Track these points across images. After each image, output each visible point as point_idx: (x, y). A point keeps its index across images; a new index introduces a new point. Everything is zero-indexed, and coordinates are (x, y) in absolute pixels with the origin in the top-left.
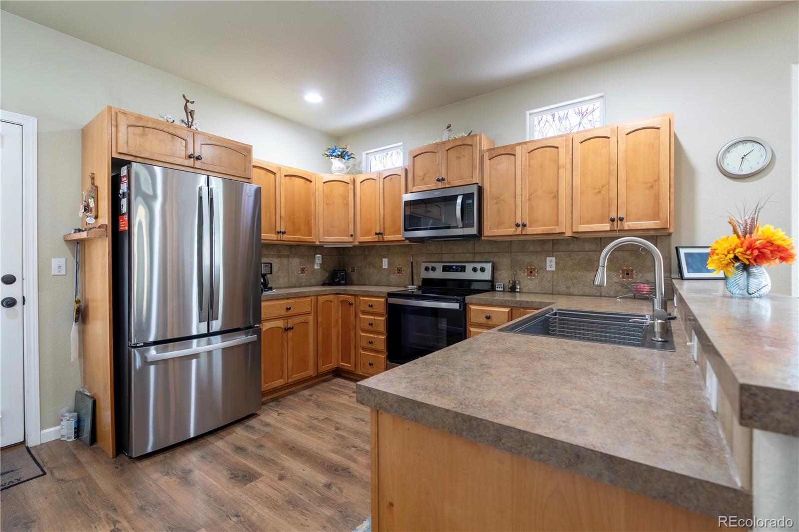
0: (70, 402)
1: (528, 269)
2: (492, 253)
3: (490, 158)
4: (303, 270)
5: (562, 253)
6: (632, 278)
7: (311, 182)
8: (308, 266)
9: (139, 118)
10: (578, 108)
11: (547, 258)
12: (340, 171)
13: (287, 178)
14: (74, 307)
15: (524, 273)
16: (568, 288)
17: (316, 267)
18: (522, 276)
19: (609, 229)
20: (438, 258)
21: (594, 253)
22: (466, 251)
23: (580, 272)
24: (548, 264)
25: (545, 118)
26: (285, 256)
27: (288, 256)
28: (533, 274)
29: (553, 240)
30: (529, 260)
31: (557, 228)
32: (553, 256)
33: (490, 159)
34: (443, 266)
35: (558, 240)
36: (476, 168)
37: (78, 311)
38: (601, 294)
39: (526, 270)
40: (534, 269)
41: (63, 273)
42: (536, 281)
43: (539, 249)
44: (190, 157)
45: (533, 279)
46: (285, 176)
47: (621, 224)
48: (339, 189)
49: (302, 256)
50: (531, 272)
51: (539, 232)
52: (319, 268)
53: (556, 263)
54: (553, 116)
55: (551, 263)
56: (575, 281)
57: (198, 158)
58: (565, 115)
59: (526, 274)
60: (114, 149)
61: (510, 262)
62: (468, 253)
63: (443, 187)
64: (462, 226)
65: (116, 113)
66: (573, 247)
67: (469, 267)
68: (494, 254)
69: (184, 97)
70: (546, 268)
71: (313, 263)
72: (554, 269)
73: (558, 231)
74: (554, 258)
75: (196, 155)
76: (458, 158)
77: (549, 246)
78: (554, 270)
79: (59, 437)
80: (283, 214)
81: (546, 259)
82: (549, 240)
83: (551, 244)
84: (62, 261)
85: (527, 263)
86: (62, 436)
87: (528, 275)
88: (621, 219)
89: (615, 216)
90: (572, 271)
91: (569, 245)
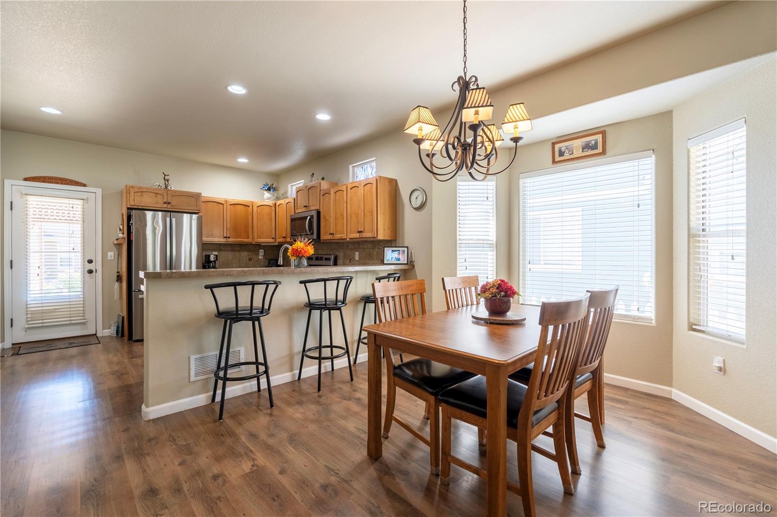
0: (116, 320)
4: (250, 259)
5: (361, 249)
7: (249, 206)
8: (254, 257)
9: (140, 188)
10: (371, 164)
11: (356, 252)
12: (268, 199)
13: (231, 206)
14: (116, 275)
15: (348, 261)
17: (260, 257)
18: (347, 263)
21: (371, 249)
23: (367, 261)
26: (237, 251)
27: (239, 251)
28: (351, 262)
30: (349, 254)
33: (323, 196)
36: (318, 200)
37: (118, 276)
39: (348, 259)
40: (351, 259)
41: (113, 259)
43: (353, 247)
44: (165, 203)
46: (230, 205)
47: (361, 234)
48: (266, 210)
49: (249, 251)
51: (338, 238)
52: (262, 258)
53: (359, 255)
54: (362, 168)
55: (357, 255)
57: (169, 203)
58: (367, 168)
60: (128, 204)
61: (343, 255)
63: (307, 210)
64: (310, 234)
65: (129, 188)
69: (163, 173)
70: (355, 258)
71: (258, 255)
74: (358, 252)
75: (168, 202)
76: (312, 194)
78: (358, 259)
79: (110, 334)
80: (228, 227)
83: (357, 244)
84: (112, 253)
86: (112, 334)
87: (349, 263)
88: (362, 232)
89: (360, 230)
90: (364, 260)
91: (363, 245)
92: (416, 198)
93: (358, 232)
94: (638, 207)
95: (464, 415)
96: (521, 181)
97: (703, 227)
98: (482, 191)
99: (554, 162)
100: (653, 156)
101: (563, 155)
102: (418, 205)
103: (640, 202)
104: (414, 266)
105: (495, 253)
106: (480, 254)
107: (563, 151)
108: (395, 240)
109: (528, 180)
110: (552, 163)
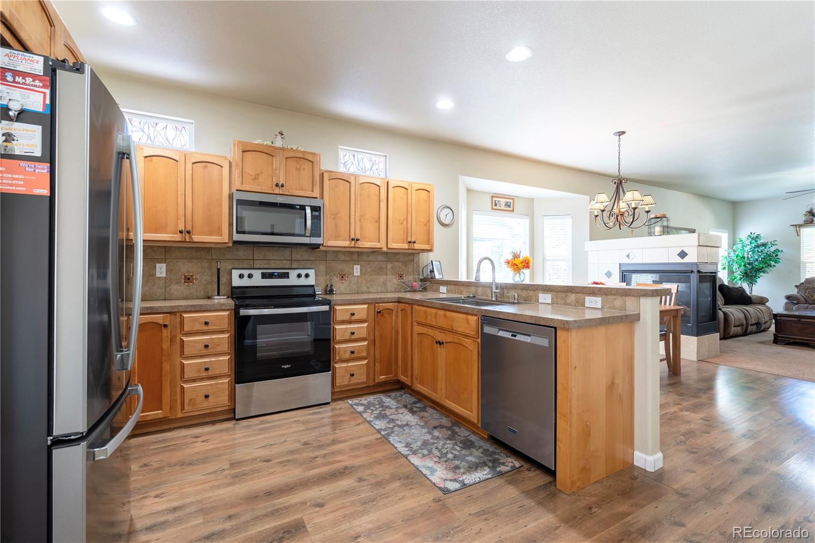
1: (340, 274)
2: (310, 260)
3: (330, 178)
5: (364, 262)
6: (403, 279)
10: (370, 157)
15: (337, 278)
16: (368, 288)
18: (336, 281)
19: (407, 248)
20: (248, 264)
22: (282, 258)
23: (375, 276)
24: (355, 270)
25: (348, 154)
28: (344, 278)
29: (358, 252)
30: (341, 268)
31: (379, 244)
32: (358, 265)
33: (329, 180)
34: (262, 273)
35: (361, 252)
36: (316, 184)
38: (387, 290)
39: (338, 275)
40: (345, 275)
42: (346, 284)
43: (348, 259)
45: (344, 282)
47: (413, 245)
50: (342, 277)
51: (368, 246)
53: (360, 270)
54: (354, 156)
55: (357, 271)
56: (372, 283)
61: (325, 269)
62: (284, 260)
63: (281, 193)
64: (309, 235)
66: (372, 258)
67: (293, 274)
68: (311, 262)
72: (359, 274)
73: (379, 246)
74: (359, 266)
76: (298, 169)
77: (355, 256)
81: (353, 267)
82: (356, 252)
85: (339, 270)
87: (340, 280)
89: (414, 240)
90: (370, 275)
91: (368, 256)
92: (446, 215)
93: (408, 242)
96: (473, 216)
99: (492, 209)
102: (447, 223)
110: (490, 209)
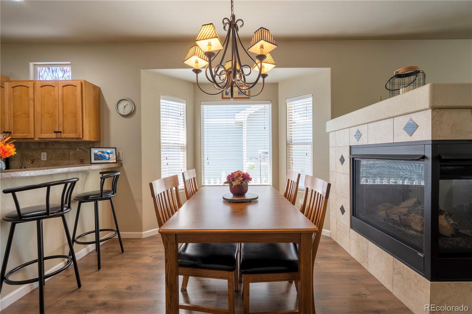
1: (31, 160)
5: (50, 150)
6: (84, 163)
10: (62, 68)
11: (42, 153)
18: (28, 164)
19: (55, 137)
21: (66, 150)
23: (59, 161)
24: (42, 156)
25: (44, 69)
28: (34, 163)
30: (31, 154)
31: (29, 135)
32: (45, 152)
39: (30, 160)
40: (35, 160)
43: (37, 148)
45: (34, 166)
47: (61, 135)
50: (33, 162)
51: (19, 137)
53: (47, 156)
54: (49, 69)
55: (44, 156)
58: (56, 70)
59: (30, 163)
61: (20, 156)
66: (56, 146)
70: (41, 159)
73: (29, 137)
77: (43, 146)
78: (46, 160)
85: (31, 156)
87: (31, 164)
88: (61, 132)
89: (57, 130)
90: (55, 160)
91: (53, 145)
92: (125, 107)
93: (55, 132)
94: (265, 129)
95: (264, 277)
96: (202, 106)
97: (291, 141)
98: (177, 109)
99: (223, 98)
100: (271, 104)
101: (228, 95)
102: (126, 113)
103: (265, 126)
104: (122, 165)
105: (185, 153)
106: (174, 154)
107: (228, 92)
108: (99, 142)
109: (205, 106)
110: (221, 98)
